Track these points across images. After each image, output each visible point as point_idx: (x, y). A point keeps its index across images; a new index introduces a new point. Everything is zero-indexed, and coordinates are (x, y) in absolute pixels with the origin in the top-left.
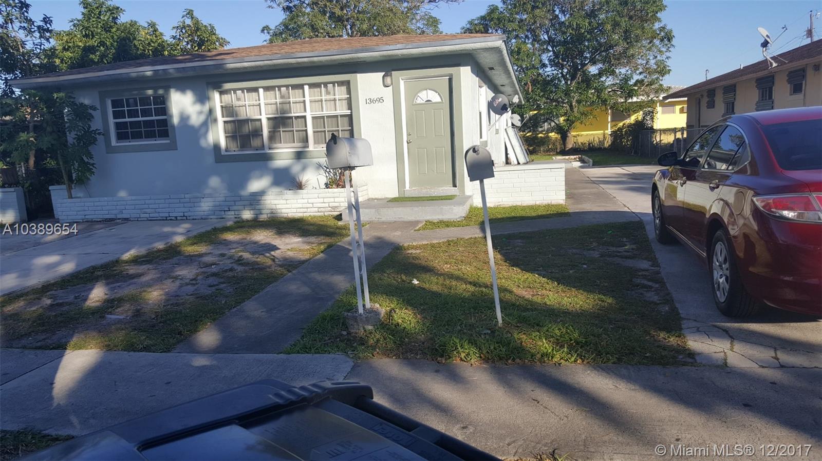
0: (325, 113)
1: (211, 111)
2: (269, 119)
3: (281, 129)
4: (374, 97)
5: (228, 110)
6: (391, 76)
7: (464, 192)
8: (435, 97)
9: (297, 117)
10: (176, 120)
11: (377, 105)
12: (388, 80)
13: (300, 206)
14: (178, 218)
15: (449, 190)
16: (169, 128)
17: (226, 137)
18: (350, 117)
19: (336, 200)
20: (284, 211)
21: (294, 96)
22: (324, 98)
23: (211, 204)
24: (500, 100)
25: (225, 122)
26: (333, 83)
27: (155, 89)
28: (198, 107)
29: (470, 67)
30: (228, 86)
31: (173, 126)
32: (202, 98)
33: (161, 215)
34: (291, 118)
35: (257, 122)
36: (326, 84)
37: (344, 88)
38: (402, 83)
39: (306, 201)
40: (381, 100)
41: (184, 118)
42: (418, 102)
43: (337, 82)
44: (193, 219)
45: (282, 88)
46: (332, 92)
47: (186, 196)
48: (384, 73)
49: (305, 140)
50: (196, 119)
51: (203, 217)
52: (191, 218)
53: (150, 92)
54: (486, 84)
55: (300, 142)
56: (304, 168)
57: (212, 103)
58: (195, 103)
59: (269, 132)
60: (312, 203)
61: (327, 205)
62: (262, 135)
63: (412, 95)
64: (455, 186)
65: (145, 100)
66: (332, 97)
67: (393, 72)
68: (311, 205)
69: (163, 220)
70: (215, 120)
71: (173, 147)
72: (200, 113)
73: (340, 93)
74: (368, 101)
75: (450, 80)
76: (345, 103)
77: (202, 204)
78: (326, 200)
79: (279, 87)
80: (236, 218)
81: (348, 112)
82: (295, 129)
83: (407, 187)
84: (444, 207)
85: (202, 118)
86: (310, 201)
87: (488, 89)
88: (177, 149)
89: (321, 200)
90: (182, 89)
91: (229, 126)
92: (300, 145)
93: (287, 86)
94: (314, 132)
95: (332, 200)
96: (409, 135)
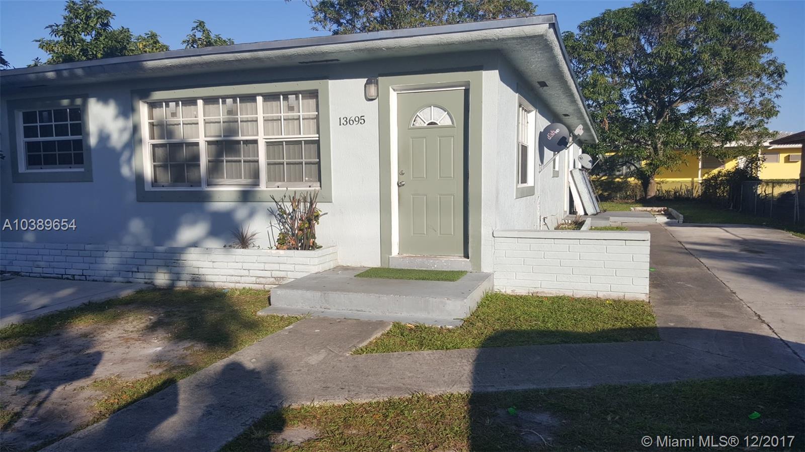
0: (284, 137)
1: (136, 129)
2: (209, 143)
3: (225, 158)
4: (352, 115)
5: (162, 129)
6: (377, 84)
7: (480, 267)
8: (443, 119)
9: (246, 142)
10: (93, 141)
11: (356, 127)
12: (372, 90)
13: (232, 272)
14: (76, 277)
15: (456, 262)
16: (84, 152)
17: (155, 166)
18: (317, 142)
19: (283, 267)
20: (209, 278)
21: (243, 113)
22: (283, 115)
23: (116, 260)
24: (557, 131)
25: (154, 146)
26: (296, 93)
27: (72, 98)
28: (121, 123)
29: (497, 72)
30: (158, 95)
31: (89, 147)
32: (127, 110)
33: (57, 271)
34: (238, 142)
35: (195, 147)
36: (286, 95)
37: (312, 102)
38: (393, 97)
39: (239, 265)
40: (361, 120)
41: (104, 138)
42: (417, 125)
43: (300, 92)
44: (93, 281)
45: (228, 100)
46: (296, 108)
47: (88, 247)
48: (366, 79)
49: (256, 175)
50: (118, 139)
51: (106, 278)
52: (92, 278)
53: (65, 102)
54: (536, 107)
55: (250, 178)
56: (251, 214)
57: (136, 117)
58: (117, 117)
59: (209, 161)
60: (249, 270)
61: (268, 274)
62: (199, 165)
63: (407, 114)
64: (466, 256)
65: (60, 114)
66: (294, 114)
67: (380, 78)
68: (246, 272)
69: (58, 278)
70: (140, 141)
71: (87, 177)
72: (122, 131)
73: (305, 108)
74: (343, 121)
75: (467, 92)
76: (313, 123)
77: (107, 260)
78: (267, 267)
79: (224, 98)
80: (146, 283)
81: (315, 136)
82: (242, 158)
83: (395, 251)
84: (431, 299)
85: (126, 136)
86: (246, 266)
87: (538, 114)
88: (92, 181)
89: (262, 266)
90: (104, 99)
91: (160, 151)
92: (249, 181)
93: (234, 97)
94: (269, 164)
95: (276, 267)
96: (401, 173)
